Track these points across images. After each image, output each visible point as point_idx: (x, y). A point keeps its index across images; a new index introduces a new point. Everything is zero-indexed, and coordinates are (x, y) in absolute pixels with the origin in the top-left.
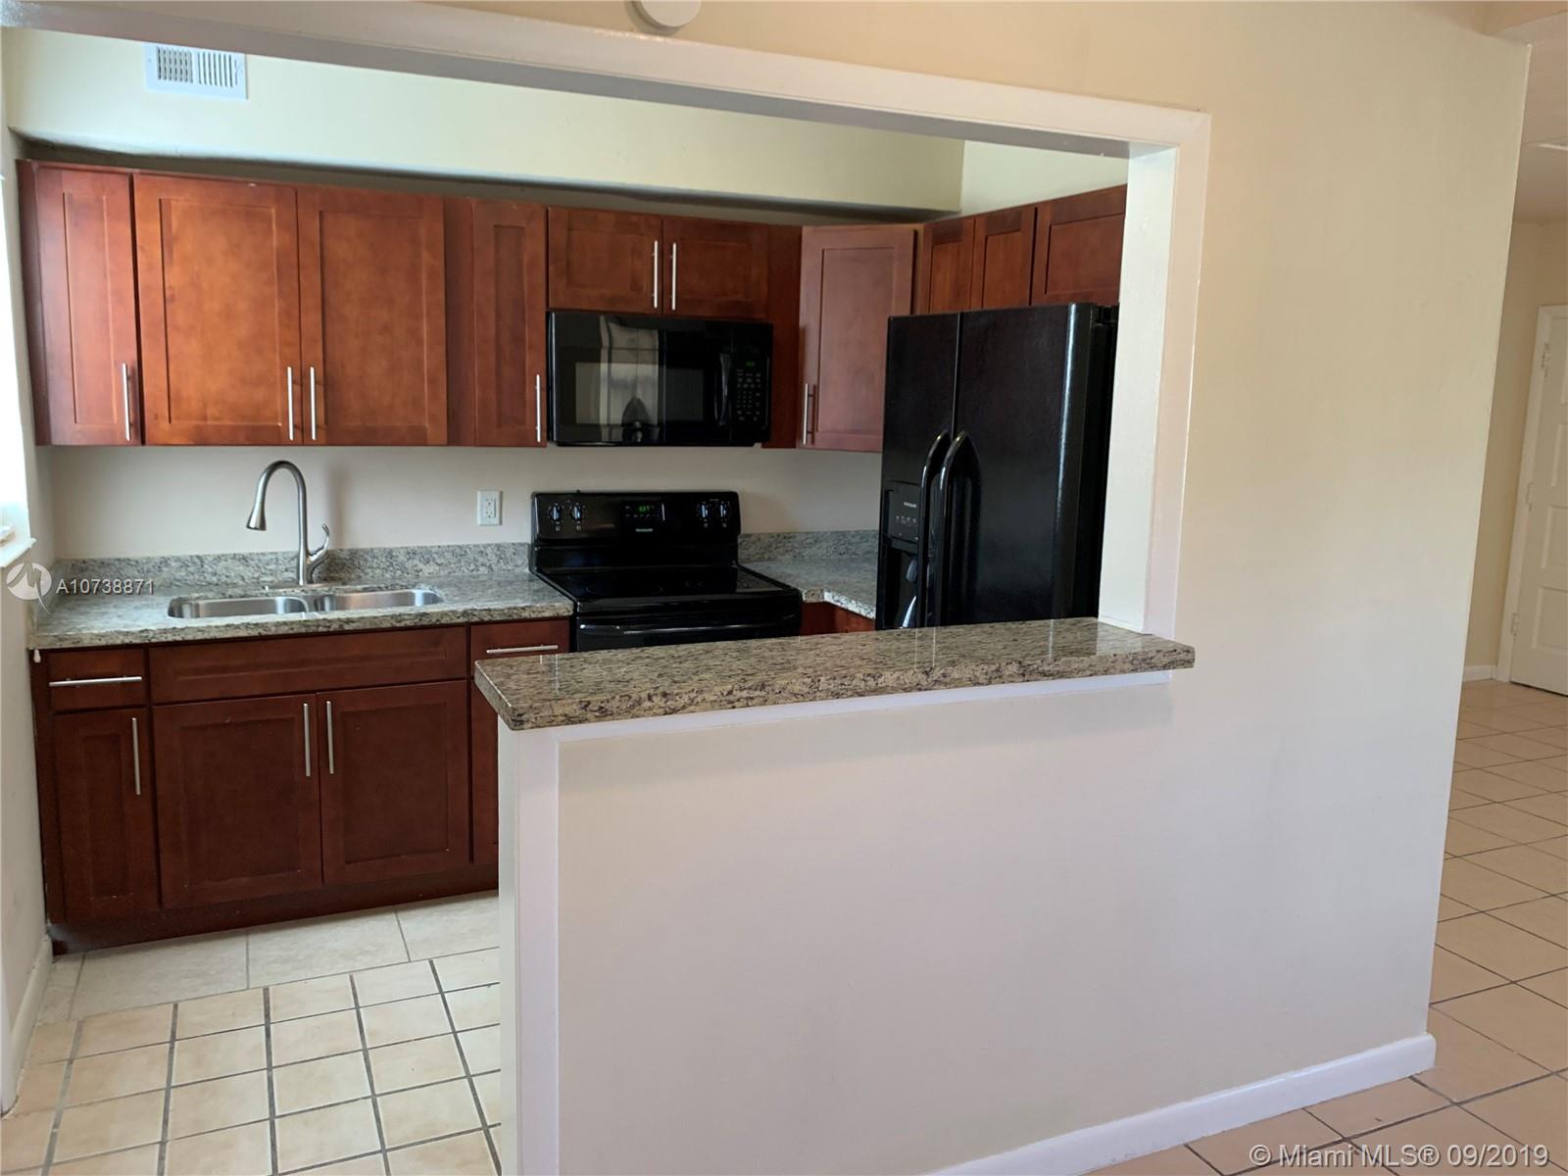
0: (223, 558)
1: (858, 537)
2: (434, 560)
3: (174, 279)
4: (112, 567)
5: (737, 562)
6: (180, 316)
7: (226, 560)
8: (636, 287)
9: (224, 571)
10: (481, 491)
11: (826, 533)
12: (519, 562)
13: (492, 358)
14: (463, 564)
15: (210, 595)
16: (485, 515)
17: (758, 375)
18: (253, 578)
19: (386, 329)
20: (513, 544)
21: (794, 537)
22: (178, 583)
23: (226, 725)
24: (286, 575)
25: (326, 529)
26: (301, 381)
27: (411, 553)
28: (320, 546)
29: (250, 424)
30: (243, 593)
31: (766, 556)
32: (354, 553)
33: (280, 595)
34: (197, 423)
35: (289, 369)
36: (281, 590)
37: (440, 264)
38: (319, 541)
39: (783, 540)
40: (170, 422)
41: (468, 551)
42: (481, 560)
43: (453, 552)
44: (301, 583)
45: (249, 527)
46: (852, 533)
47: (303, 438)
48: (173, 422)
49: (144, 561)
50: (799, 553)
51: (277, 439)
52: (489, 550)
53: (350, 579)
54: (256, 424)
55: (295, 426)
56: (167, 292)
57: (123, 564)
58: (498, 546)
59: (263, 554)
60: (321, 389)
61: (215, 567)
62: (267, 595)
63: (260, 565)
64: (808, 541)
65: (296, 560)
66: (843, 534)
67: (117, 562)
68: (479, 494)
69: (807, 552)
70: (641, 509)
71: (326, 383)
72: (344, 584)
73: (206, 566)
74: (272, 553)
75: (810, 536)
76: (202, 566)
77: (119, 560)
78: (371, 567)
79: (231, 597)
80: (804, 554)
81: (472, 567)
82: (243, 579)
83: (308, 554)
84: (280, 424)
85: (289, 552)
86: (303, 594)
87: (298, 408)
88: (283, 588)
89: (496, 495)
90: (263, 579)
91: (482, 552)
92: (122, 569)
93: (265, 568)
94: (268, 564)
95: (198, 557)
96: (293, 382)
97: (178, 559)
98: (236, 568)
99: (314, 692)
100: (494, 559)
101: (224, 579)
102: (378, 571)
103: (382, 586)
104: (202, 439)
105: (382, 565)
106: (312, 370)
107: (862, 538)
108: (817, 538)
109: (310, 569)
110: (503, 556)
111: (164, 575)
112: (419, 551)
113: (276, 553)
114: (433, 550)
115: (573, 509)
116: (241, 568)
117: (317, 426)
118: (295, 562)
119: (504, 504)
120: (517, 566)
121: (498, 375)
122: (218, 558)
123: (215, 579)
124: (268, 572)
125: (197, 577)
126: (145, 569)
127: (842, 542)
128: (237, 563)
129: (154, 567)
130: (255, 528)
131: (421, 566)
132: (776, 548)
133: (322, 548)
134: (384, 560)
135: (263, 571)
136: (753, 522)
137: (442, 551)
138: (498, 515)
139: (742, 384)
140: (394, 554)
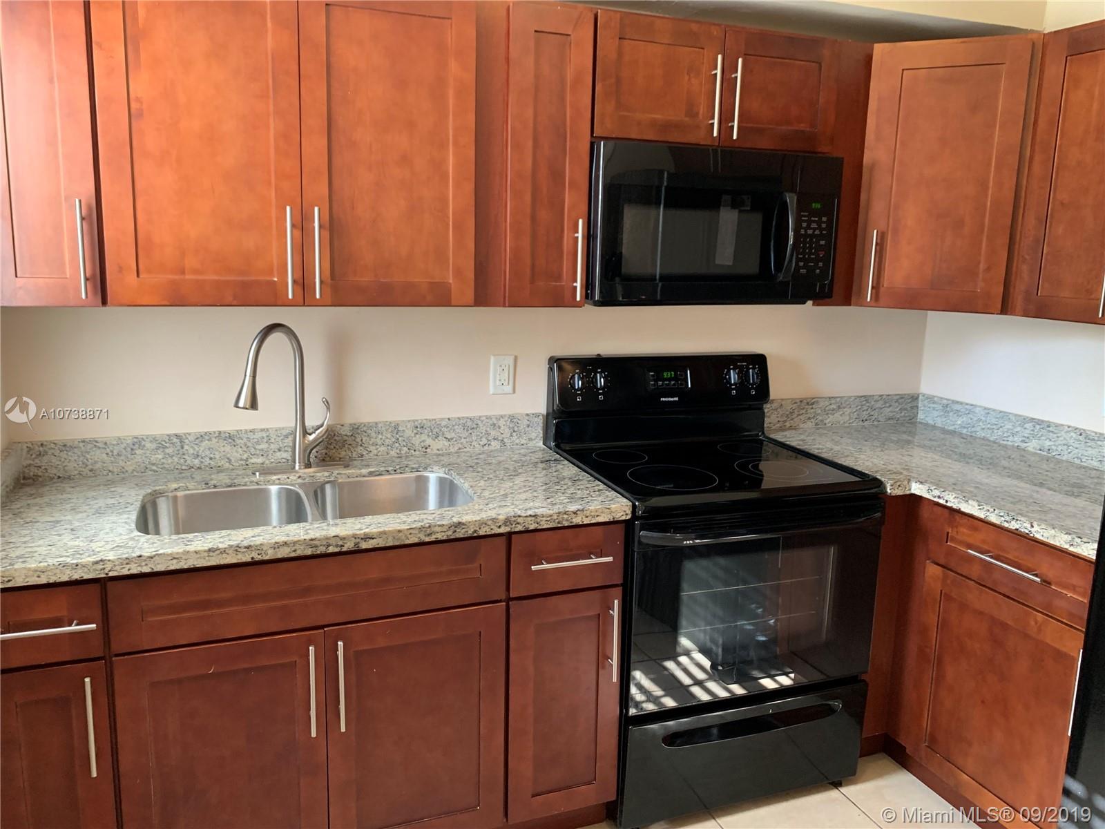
0: (206, 437)
1: (881, 402)
2: (443, 434)
3: (142, 86)
4: (76, 450)
5: (763, 433)
6: (150, 139)
7: (210, 440)
8: (691, 112)
9: (207, 453)
10: (494, 355)
11: (850, 397)
12: (533, 435)
13: (528, 198)
14: (474, 438)
15: (191, 485)
16: (498, 382)
17: (824, 219)
18: (241, 460)
19: (405, 160)
20: (527, 415)
21: (817, 402)
22: (154, 468)
23: (207, 676)
24: (279, 455)
25: (327, 403)
26: (302, 225)
27: (419, 427)
28: (319, 423)
29: (240, 278)
30: (228, 482)
31: (788, 424)
32: (356, 429)
33: (273, 484)
34: (171, 277)
35: (288, 208)
36: (274, 477)
37: (470, 77)
38: (317, 416)
39: (806, 404)
40: (138, 276)
41: (479, 422)
42: (493, 433)
43: (464, 425)
44: (297, 467)
45: (236, 406)
46: (876, 398)
47: (305, 298)
48: (141, 276)
49: (115, 443)
50: (822, 421)
51: (273, 298)
52: (502, 422)
53: (351, 459)
54: (245, 278)
55: (294, 282)
56: (133, 105)
57: (90, 446)
58: (512, 418)
59: (252, 431)
60: (327, 234)
61: (196, 447)
62: (258, 484)
63: (249, 444)
64: (831, 407)
65: (290, 438)
66: (866, 398)
67: (81, 445)
68: (492, 359)
69: (830, 419)
70: (665, 374)
71: (333, 227)
72: (347, 466)
73: (186, 447)
74: (262, 430)
75: (833, 401)
76: (182, 448)
77: (83, 441)
78: (375, 444)
79: (215, 487)
80: (827, 422)
81: (484, 441)
82: (229, 461)
83: (305, 433)
84: (276, 279)
85: (280, 429)
86: (300, 481)
87: (299, 258)
88: (275, 474)
89: (510, 361)
90: (252, 461)
91: (494, 425)
92: (88, 453)
93: (255, 448)
94: (258, 443)
95: (177, 436)
96: (293, 226)
97: (154, 440)
98: (222, 449)
99: (322, 627)
100: (507, 432)
101: (207, 461)
102: (382, 448)
103: (390, 469)
104: (177, 298)
105: (387, 442)
106: (316, 209)
107: (885, 403)
108: (839, 404)
109: (307, 450)
110: (516, 429)
111: (138, 458)
112: (428, 424)
113: (268, 430)
114: (443, 423)
115: (595, 377)
116: (228, 448)
117: (321, 282)
118: (289, 441)
119: (518, 369)
120: (530, 439)
121: (533, 218)
122: (201, 437)
123: (197, 462)
124: (258, 452)
125: (176, 459)
126: (115, 453)
127: (865, 408)
128: (222, 443)
129: (125, 449)
130: (245, 408)
131: (429, 441)
132: (799, 415)
133: (322, 425)
134: (389, 436)
135: (253, 451)
136: (780, 387)
137: (451, 423)
138: (511, 382)
139: (806, 229)
140: (400, 429)
